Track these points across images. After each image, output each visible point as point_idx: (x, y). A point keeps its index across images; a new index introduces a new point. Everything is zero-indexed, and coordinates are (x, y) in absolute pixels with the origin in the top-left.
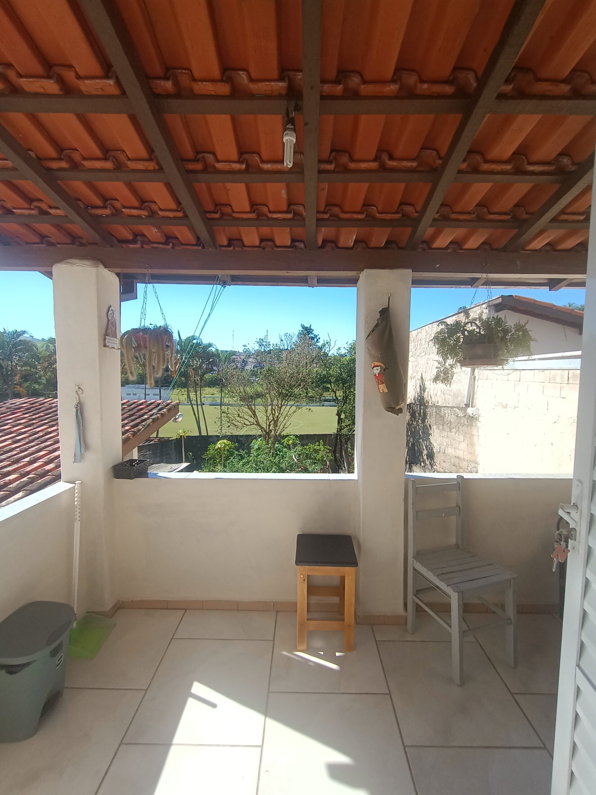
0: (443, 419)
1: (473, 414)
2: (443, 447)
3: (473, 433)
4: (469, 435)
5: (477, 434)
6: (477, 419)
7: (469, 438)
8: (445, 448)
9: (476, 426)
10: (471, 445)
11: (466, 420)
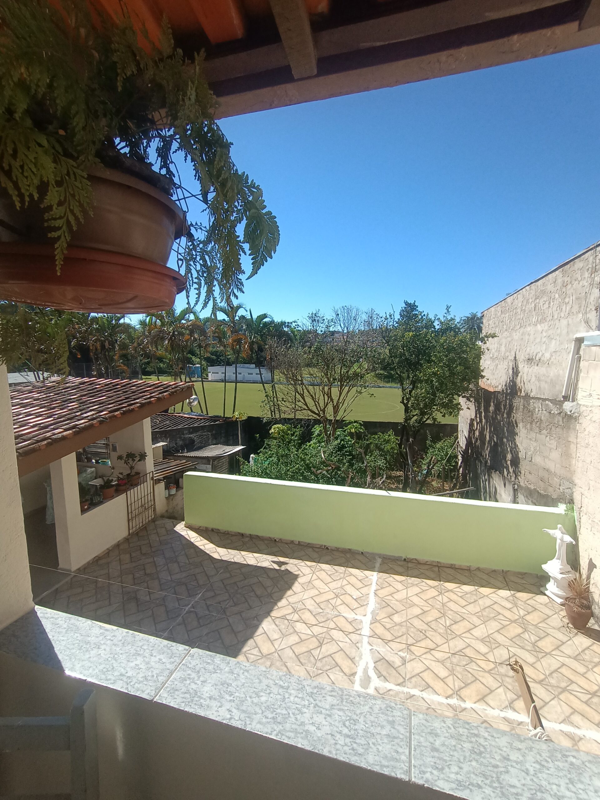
0: (532, 415)
1: (571, 412)
2: (529, 453)
3: (570, 439)
4: (564, 442)
5: (575, 441)
6: (576, 419)
7: (564, 446)
8: (532, 455)
9: (575, 429)
10: (567, 455)
11: (561, 419)
